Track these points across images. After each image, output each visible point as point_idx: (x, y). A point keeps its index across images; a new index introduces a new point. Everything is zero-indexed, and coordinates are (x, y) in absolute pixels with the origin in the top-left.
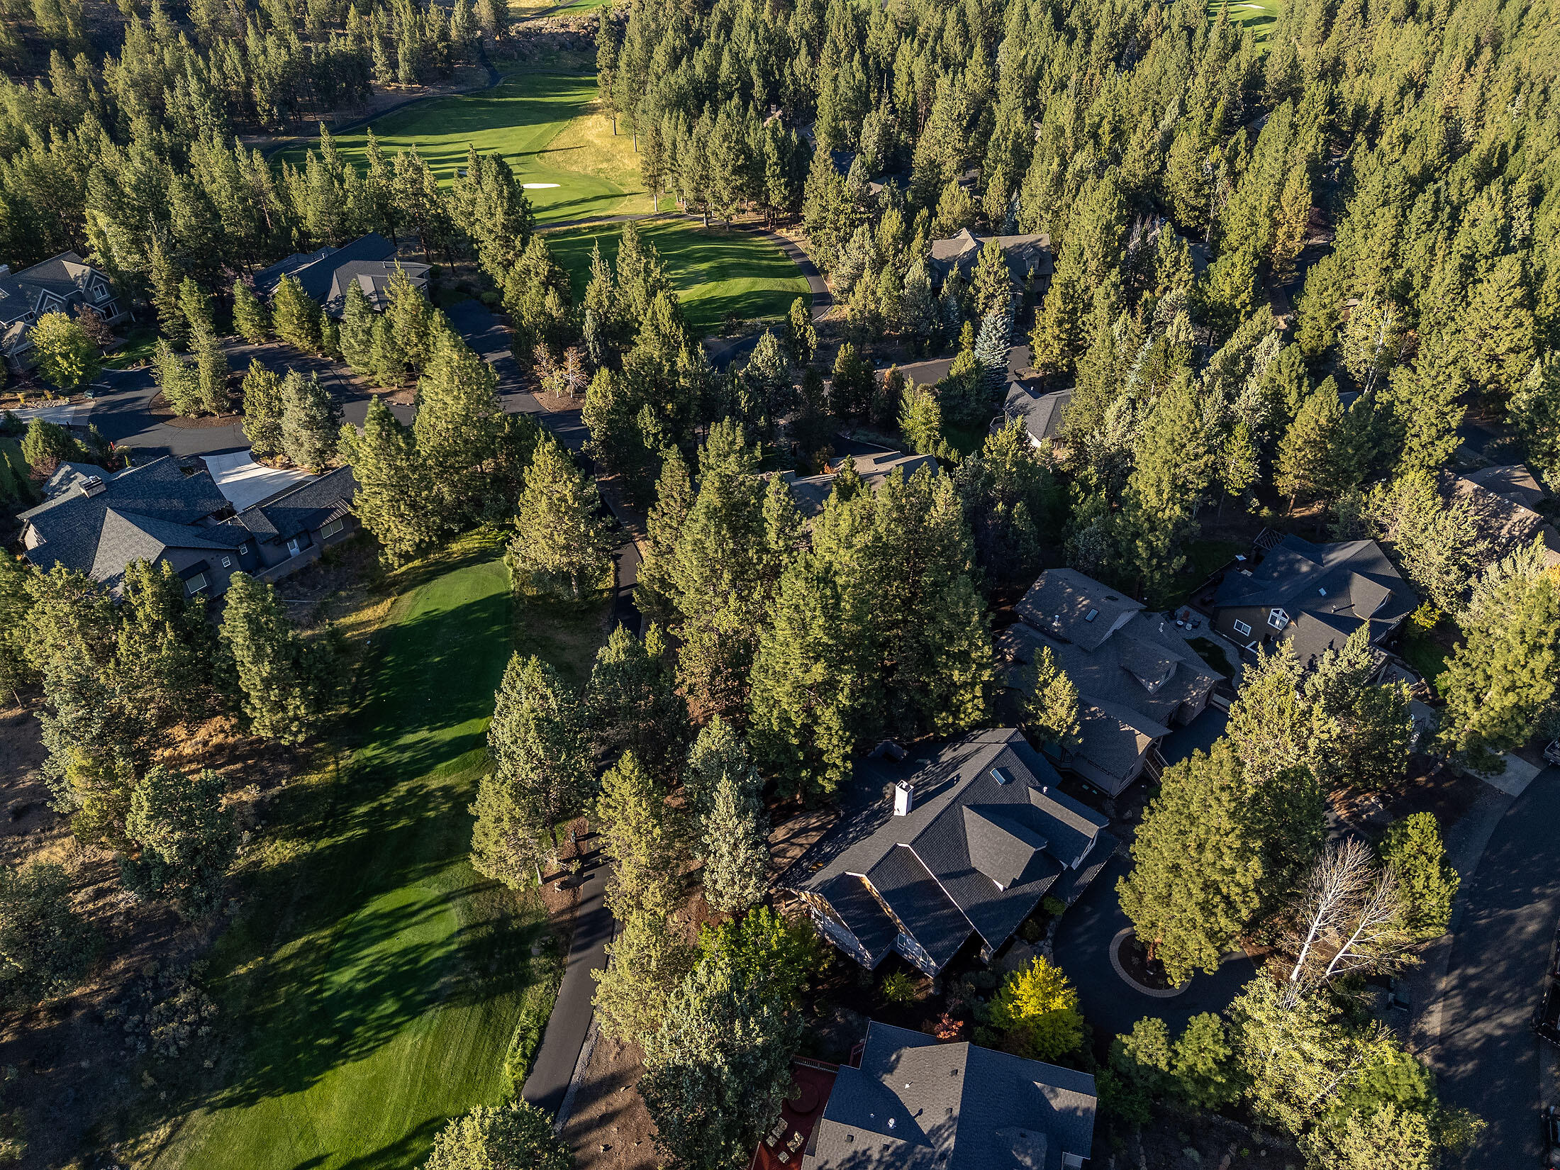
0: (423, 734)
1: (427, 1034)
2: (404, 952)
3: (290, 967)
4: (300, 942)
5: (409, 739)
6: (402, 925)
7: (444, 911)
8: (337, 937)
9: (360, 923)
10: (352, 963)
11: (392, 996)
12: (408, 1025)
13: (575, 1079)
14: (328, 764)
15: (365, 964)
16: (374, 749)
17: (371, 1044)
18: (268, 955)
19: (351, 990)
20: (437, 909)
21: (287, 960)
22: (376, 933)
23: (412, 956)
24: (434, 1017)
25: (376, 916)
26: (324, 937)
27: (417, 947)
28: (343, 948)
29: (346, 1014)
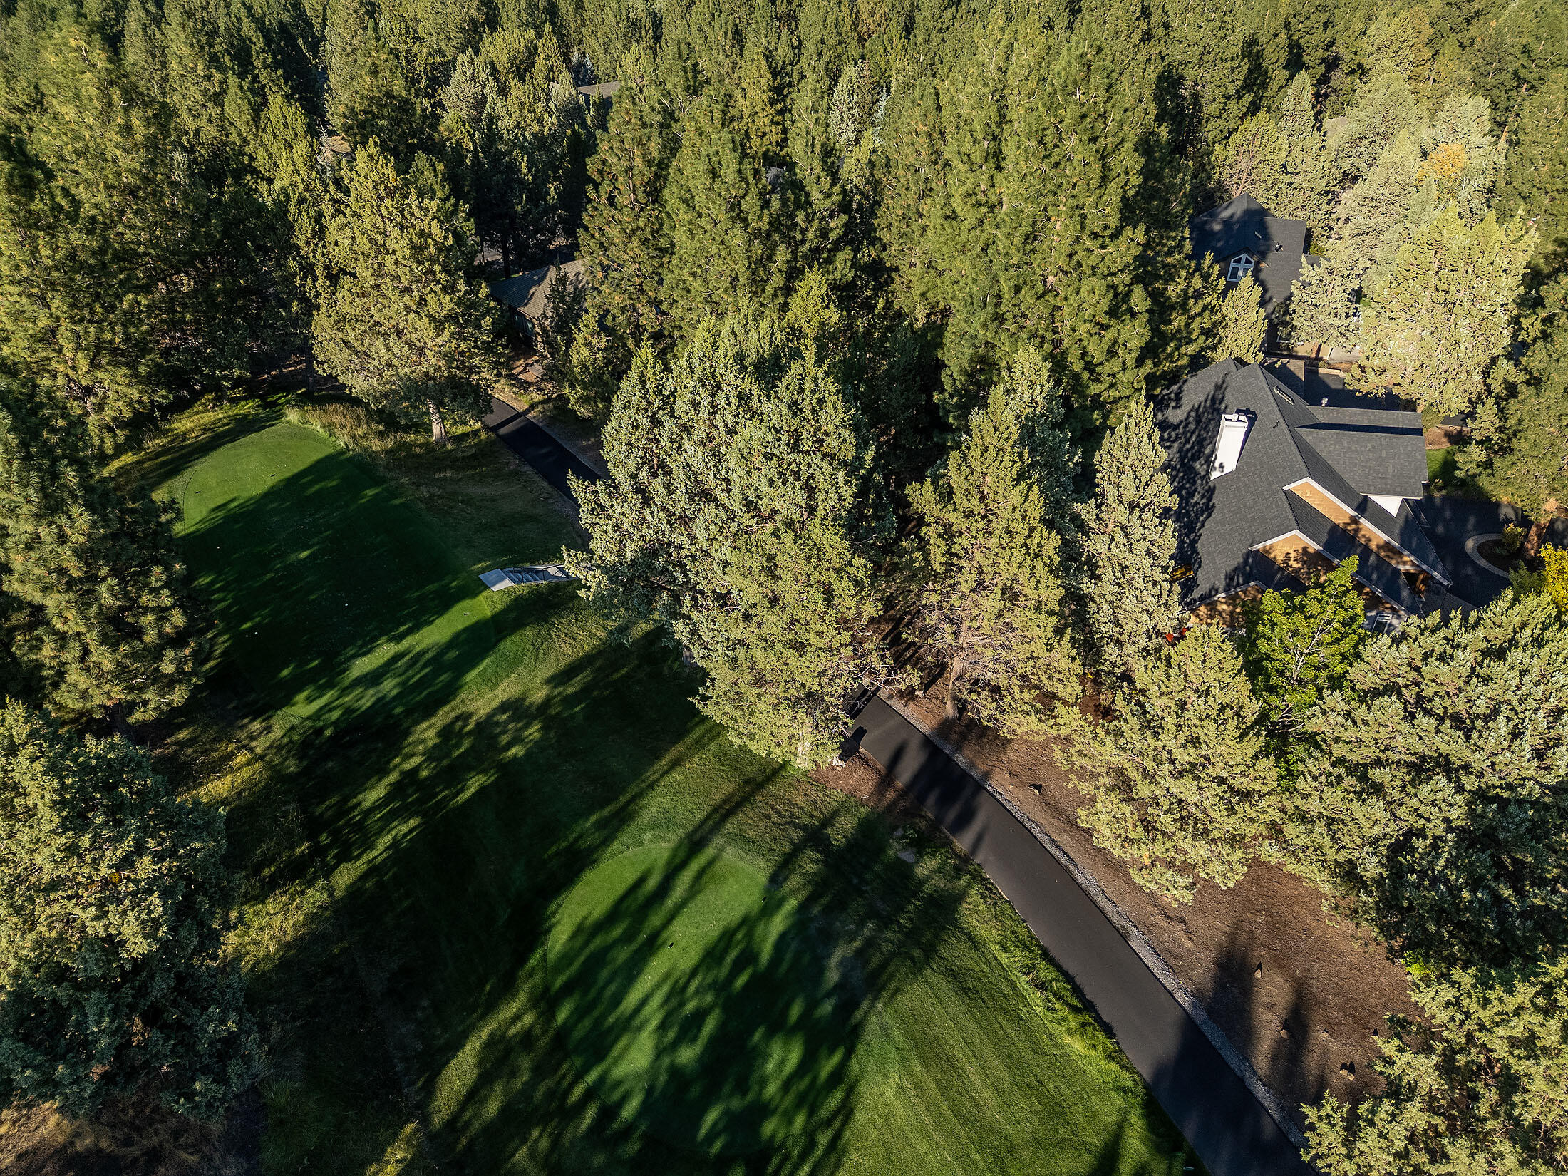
0: (385, 651)
1: (904, 1060)
2: (712, 956)
3: (492, 1107)
4: (469, 1054)
5: (363, 665)
6: (655, 920)
7: (711, 862)
8: (546, 1002)
9: (566, 959)
10: (628, 1025)
11: (770, 1035)
12: (854, 1066)
13: (1184, 1000)
14: (231, 756)
15: (653, 1014)
16: (310, 700)
17: (823, 1139)
18: (421, 1111)
19: (676, 1072)
20: (694, 867)
21: (473, 1096)
22: (622, 955)
23: (733, 954)
24: (883, 1027)
25: (586, 932)
26: (517, 1018)
27: (727, 936)
28: (579, 1014)
29: (712, 1116)
